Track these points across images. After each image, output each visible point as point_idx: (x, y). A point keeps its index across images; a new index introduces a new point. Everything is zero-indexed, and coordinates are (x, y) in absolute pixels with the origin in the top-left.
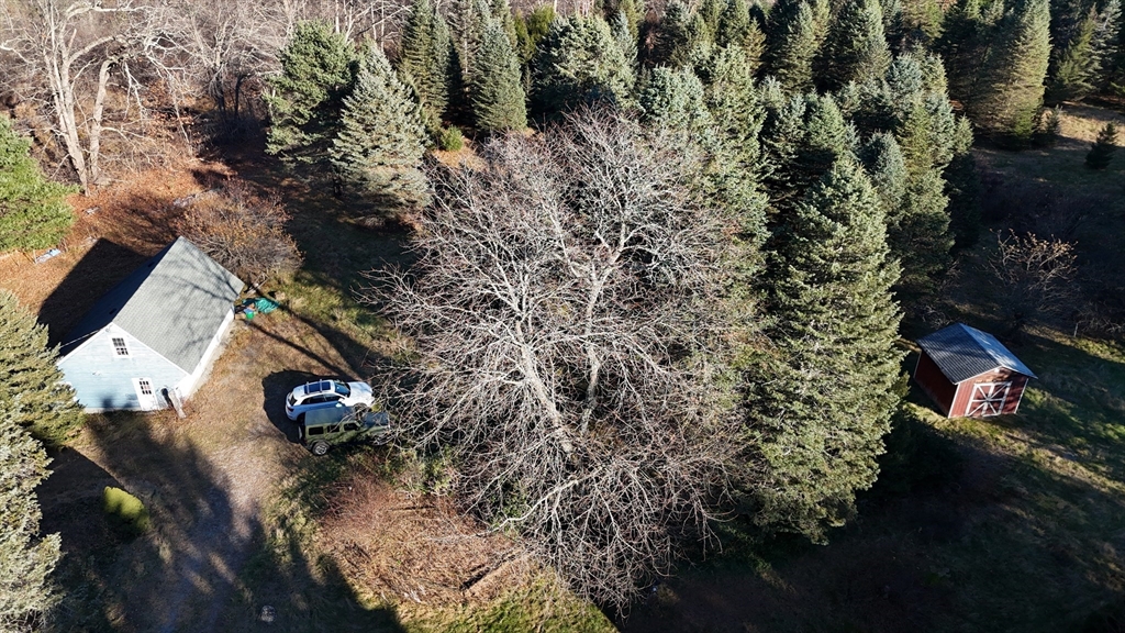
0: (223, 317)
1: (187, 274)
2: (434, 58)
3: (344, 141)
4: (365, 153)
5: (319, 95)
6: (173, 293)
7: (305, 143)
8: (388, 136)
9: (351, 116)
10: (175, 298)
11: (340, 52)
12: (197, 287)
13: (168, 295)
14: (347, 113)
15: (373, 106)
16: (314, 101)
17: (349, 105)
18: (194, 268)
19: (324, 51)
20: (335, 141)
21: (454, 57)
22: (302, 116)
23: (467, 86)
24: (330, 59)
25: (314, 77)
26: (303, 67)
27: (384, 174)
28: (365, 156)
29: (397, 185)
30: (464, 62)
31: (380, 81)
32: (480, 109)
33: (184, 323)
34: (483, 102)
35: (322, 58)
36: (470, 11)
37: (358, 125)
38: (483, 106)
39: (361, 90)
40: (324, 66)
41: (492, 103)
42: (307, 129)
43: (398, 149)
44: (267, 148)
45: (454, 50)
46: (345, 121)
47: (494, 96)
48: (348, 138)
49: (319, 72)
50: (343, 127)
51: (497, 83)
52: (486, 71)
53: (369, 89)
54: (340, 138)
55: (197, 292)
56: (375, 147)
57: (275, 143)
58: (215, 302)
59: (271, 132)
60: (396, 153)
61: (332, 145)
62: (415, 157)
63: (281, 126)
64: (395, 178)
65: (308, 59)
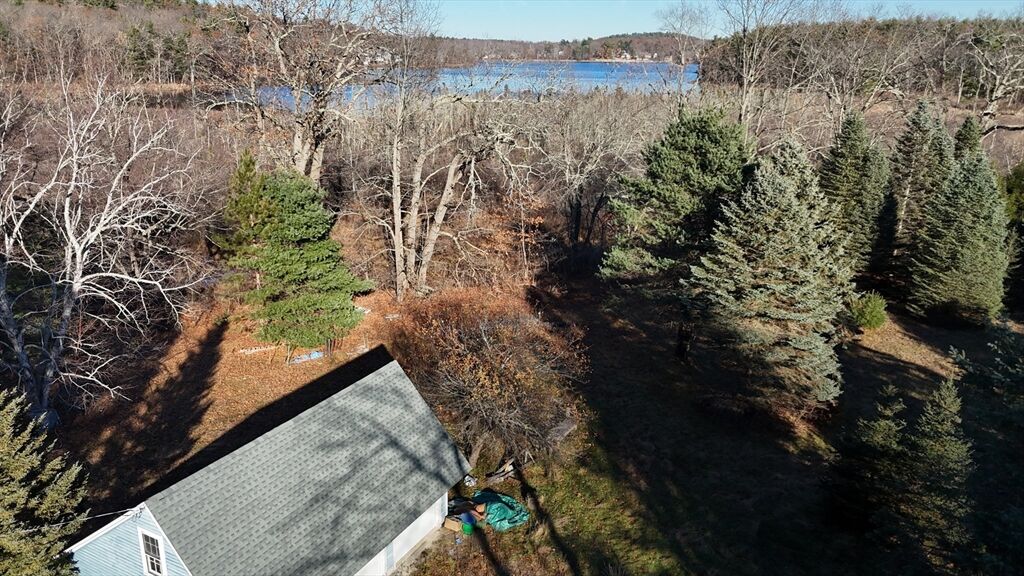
2: (859, 202)
3: (708, 271)
4: (739, 294)
5: (686, 202)
7: (650, 271)
8: (784, 270)
9: (729, 233)
11: (734, 150)
12: (394, 443)
14: (723, 227)
15: (770, 221)
16: (678, 214)
17: (729, 214)
19: (707, 143)
20: (694, 269)
21: (890, 206)
22: (655, 233)
24: (715, 153)
25: (686, 178)
26: (673, 161)
27: (761, 332)
28: (737, 299)
29: (782, 354)
30: (902, 214)
31: (791, 186)
32: (923, 275)
34: (931, 265)
35: (704, 155)
36: (926, 147)
37: (736, 247)
38: (930, 271)
39: (755, 193)
40: (704, 167)
41: (948, 268)
42: (659, 251)
43: (797, 295)
44: (598, 271)
45: (892, 194)
46: (717, 238)
47: (954, 257)
48: (715, 267)
49: (695, 174)
50: (712, 248)
51: (962, 240)
52: (948, 221)
53: (770, 193)
56: (756, 287)
57: (611, 267)
59: (610, 251)
60: (792, 303)
61: (688, 275)
62: (825, 315)
63: (624, 246)
64: (783, 342)
65: (684, 155)
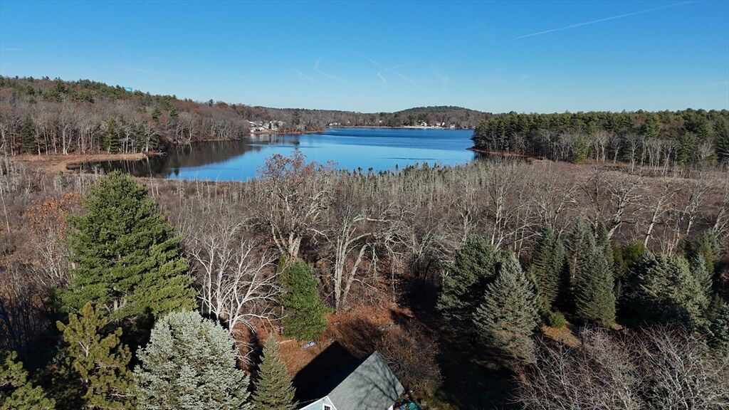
1: (373, 376)
2: (552, 266)
3: (483, 310)
4: (496, 320)
5: (473, 279)
6: (362, 386)
7: (459, 307)
8: (512, 312)
9: (491, 296)
10: (363, 390)
11: (491, 256)
12: (376, 386)
13: (360, 387)
14: (488, 293)
15: (506, 292)
16: (470, 283)
17: (490, 289)
18: (378, 373)
19: (481, 254)
20: (478, 309)
21: (566, 268)
22: (461, 290)
23: (573, 287)
24: (484, 259)
25: (473, 268)
26: (467, 261)
27: (505, 336)
28: (496, 322)
29: (512, 345)
30: (574, 271)
31: (513, 277)
32: (580, 303)
33: (363, 407)
34: (583, 299)
35: (480, 258)
36: (581, 241)
37: (494, 301)
38: (583, 302)
39: (500, 280)
40: (480, 263)
41: (590, 301)
42: (462, 298)
43: (518, 321)
44: (436, 305)
45: (567, 263)
46: (486, 298)
47: (592, 296)
48: (486, 309)
49: (476, 266)
50: (485, 301)
51: (595, 288)
52: (588, 279)
53: (505, 281)
54: (481, 308)
55: (376, 389)
56: (502, 318)
57: (442, 303)
58: (384, 398)
59: (441, 296)
60: (516, 324)
61: (475, 311)
62: (529, 329)
63: (447, 294)
64: (513, 339)
65: (471, 258)
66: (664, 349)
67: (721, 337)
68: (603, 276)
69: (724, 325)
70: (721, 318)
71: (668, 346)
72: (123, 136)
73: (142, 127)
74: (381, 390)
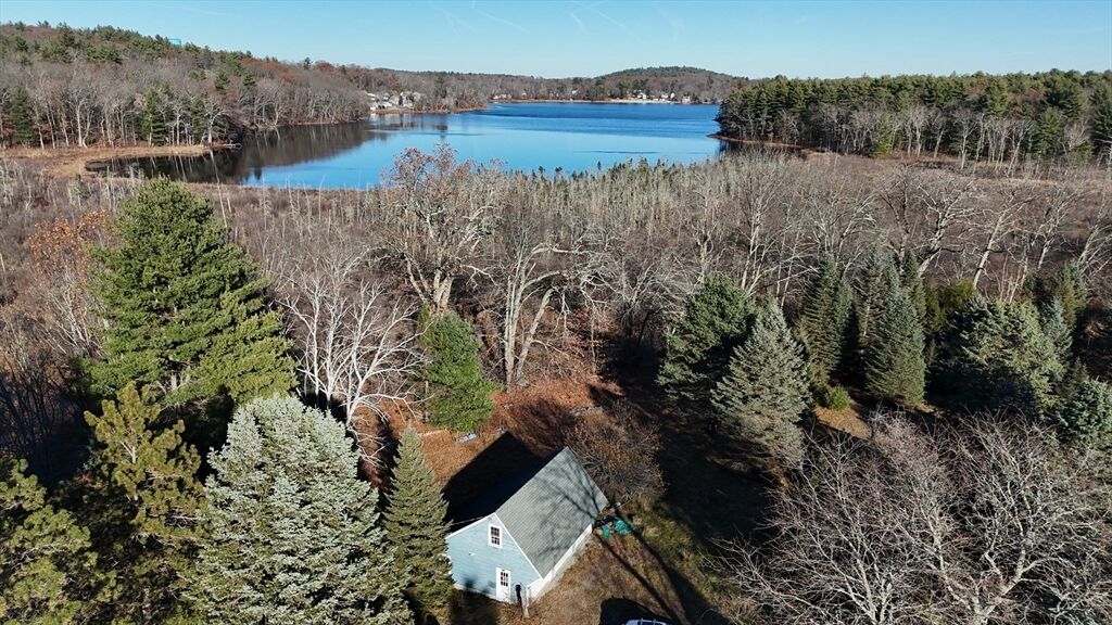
0: (582, 531)
1: (563, 483)
2: (833, 319)
3: (727, 385)
4: (745, 400)
5: (712, 339)
6: (547, 498)
7: (691, 380)
8: (770, 388)
9: (738, 364)
10: (547, 503)
11: (741, 305)
12: (567, 497)
13: (542, 499)
14: (735, 360)
15: (761, 358)
16: (707, 345)
17: (738, 354)
18: (569, 478)
19: (726, 302)
20: (718, 384)
21: (854, 320)
22: (693, 356)
23: (861, 348)
24: (730, 310)
25: (712, 324)
26: (704, 313)
27: (759, 423)
28: (745, 403)
29: (769, 435)
30: (865, 325)
31: (773, 337)
32: (872, 373)
33: (549, 528)
34: (877, 367)
35: (723, 309)
36: (878, 279)
37: (743, 373)
38: (876, 371)
39: (753, 342)
40: (723, 316)
41: (887, 370)
42: (695, 368)
43: (778, 402)
44: (657, 378)
45: (855, 313)
46: (732, 368)
47: (890, 363)
48: (731, 384)
49: (718, 321)
50: (729, 372)
51: (895, 351)
52: (886, 338)
53: (761, 342)
54: (723, 382)
55: (566, 502)
56: (755, 396)
57: (664, 375)
58: (579, 514)
59: (664, 365)
60: (775, 405)
61: (715, 387)
62: (794, 412)
63: (673, 362)
64: (770, 429)
65: (711, 308)
66: (990, 448)
67: (1077, 428)
68: (909, 333)
69: (1083, 410)
70: (1079, 400)
71: (997, 442)
72: (172, 117)
73: (200, 103)
74: (574, 503)
